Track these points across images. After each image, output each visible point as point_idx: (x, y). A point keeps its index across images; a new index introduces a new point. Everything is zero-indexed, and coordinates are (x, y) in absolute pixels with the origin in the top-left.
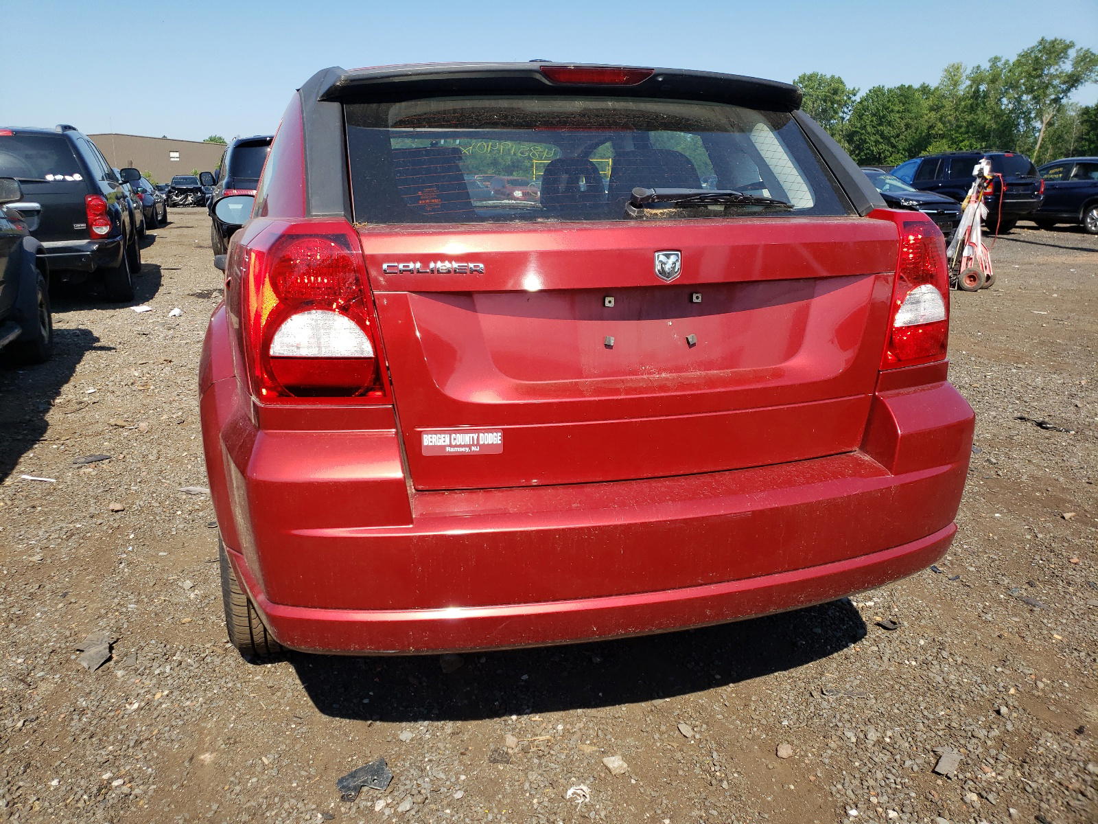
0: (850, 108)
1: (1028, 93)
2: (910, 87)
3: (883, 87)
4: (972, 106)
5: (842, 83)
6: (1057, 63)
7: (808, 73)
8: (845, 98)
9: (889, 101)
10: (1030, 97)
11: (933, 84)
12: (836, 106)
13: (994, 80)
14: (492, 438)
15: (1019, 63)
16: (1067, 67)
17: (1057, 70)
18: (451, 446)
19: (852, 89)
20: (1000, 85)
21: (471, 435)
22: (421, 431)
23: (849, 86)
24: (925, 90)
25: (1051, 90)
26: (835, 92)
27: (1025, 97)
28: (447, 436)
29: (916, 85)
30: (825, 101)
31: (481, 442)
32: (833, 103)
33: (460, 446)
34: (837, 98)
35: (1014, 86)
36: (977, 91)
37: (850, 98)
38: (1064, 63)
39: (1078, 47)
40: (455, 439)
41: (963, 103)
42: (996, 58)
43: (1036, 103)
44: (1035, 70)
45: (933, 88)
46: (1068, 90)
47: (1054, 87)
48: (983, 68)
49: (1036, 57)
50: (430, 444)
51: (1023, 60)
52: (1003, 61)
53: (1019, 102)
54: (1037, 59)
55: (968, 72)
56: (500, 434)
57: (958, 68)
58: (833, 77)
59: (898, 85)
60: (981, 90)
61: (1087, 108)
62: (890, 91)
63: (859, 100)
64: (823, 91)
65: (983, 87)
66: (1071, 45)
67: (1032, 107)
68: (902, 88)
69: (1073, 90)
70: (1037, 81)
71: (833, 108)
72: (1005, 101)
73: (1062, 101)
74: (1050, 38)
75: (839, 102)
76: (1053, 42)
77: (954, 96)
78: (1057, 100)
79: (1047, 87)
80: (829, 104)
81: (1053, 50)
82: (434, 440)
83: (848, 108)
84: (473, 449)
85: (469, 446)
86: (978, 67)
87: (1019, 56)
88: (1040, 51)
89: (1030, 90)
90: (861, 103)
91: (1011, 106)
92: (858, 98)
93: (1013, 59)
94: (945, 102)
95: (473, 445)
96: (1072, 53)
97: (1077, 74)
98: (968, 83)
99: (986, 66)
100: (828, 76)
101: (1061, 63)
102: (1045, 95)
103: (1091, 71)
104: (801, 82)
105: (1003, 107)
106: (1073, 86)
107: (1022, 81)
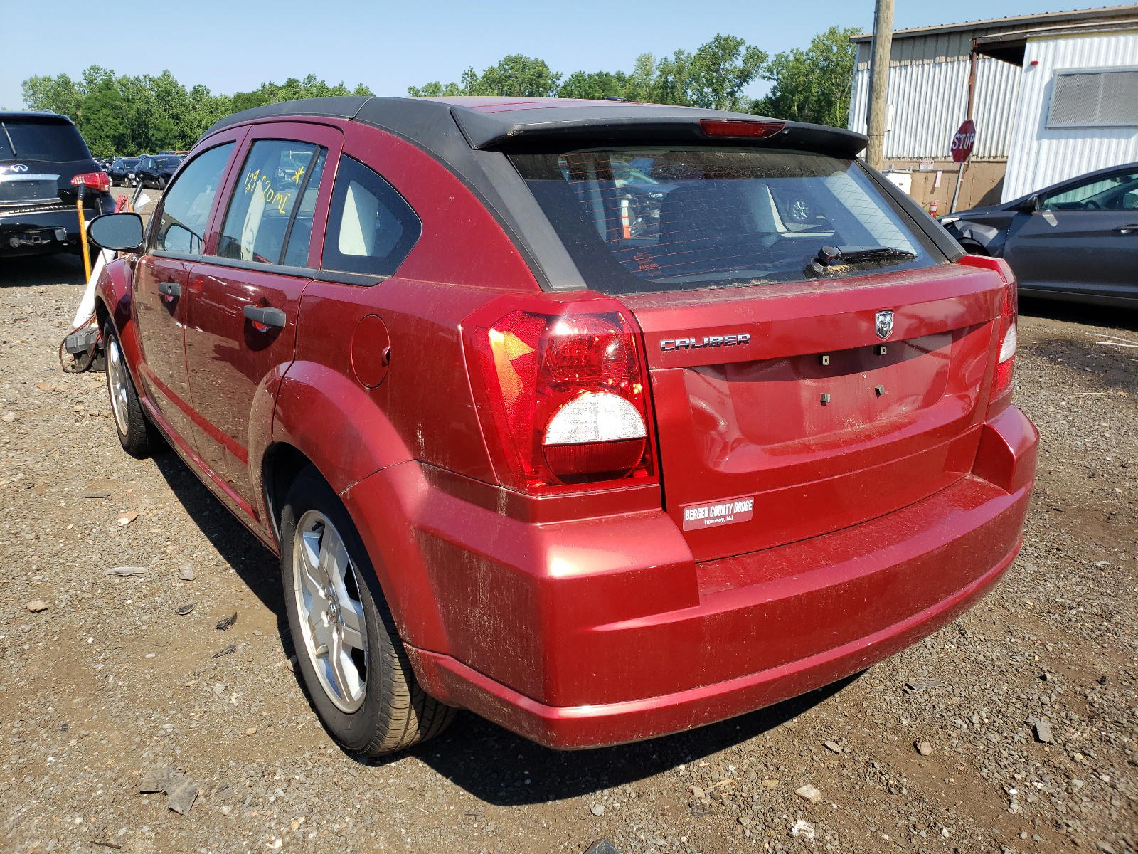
0: (554, 92)
1: (708, 86)
2: (607, 74)
3: (584, 72)
4: (662, 96)
5: (545, 66)
6: (731, 59)
7: (513, 55)
8: (550, 82)
9: (590, 87)
10: (710, 89)
11: (628, 73)
12: (541, 89)
13: (679, 72)
14: (744, 506)
15: (698, 57)
16: (739, 63)
17: (731, 65)
18: (709, 518)
19: (555, 73)
20: (685, 75)
21: (728, 505)
22: (684, 507)
23: (553, 70)
24: (620, 77)
25: (727, 84)
26: (540, 76)
27: (706, 89)
28: (706, 509)
29: (613, 73)
30: (531, 84)
31: (735, 512)
32: (538, 87)
33: (718, 517)
34: (542, 81)
35: (696, 78)
36: (666, 81)
37: (554, 82)
38: (737, 59)
39: (747, 44)
40: (713, 511)
41: (655, 92)
42: (680, 51)
43: (716, 95)
44: (713, 64)
45: (627, 76)
46: (741, 84)
47: (730, 81)
48: (669, 60)
49: (713, 52)
50: (691, 519)
51: (703, 55)
52: (686, 54)
53: (701, 93)
54: (714, 54)
55: (658, 62)
56: (751, 501)
57: (649, 59)
58: (536, 60)
59: (597, 71)
60: (669, 80)
61: (757, 102)
62: (590, 77)
63: (562, 85)
64: (527, 75)
65: (671, 78)
66: (742, 42)
67: (712, 99)
68: (600, 75)
69: (745, 84)
70: (715, 74)
71: (539, 91)
72: (689, 92)
73: (737, 94)
74: (724, 35)
75: (544, 86)
76: (726, 40)
77: (648, 85)
78: (732, 94)
79: (724, 80)
80: (535, 87)
81: (727, 47)
82: (696, 514)
83: (553, 92)
84: (728, 518)
85: (724, 516)
86: (666, 58)
87: (699, 50)
88: (716, 47)
89: (709, 83)
90: (564, 87)
91: (695, 97)
92: (561, 83)
93: (694, 53)
94: (640, 91)
95: (729, 515)
96: (742, 50)
97: (748, 70)
98: (658, 73)
99: (672, 58)
100: (532, 59)
101: (734, 59)
102: (723, 88)
103: (759, 68)
104: (506, 64)
105: (689, 98)
106: (745, 80)
107: (703, 74)
